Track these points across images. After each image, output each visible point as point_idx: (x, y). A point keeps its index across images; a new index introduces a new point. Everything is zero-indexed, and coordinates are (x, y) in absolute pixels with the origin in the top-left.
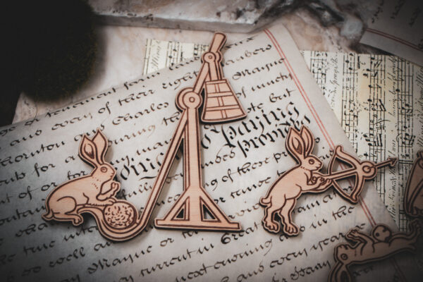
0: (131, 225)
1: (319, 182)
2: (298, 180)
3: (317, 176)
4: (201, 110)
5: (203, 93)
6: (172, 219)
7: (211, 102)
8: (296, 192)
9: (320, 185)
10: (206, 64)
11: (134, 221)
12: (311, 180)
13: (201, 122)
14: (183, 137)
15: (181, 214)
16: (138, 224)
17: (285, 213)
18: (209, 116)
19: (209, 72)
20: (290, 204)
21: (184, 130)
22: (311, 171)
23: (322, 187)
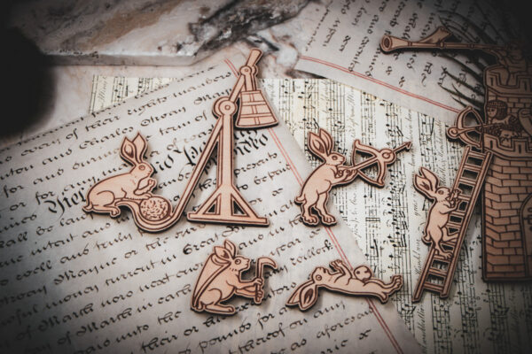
0: (165, 218)
1: (345, 174)
2: (326, 175)
3: (342, 169)
4: (235, 117)
5: (238, 102)
6: (204, 214)
7: (245, 110)
8: (326, 186)
9: (347, 176)
10: (242, 77)
11: (168, 214)
12: (337, 173)
13: (235, 128)
14: (218, 140)
15: (212, 209)
16: (172, 217)
17: (320, 206)
18: (243, 122)
19: (245, 84)
20: (323, 198)
21: (219, 134)
22: (336, 166)
23: (349, 178)
